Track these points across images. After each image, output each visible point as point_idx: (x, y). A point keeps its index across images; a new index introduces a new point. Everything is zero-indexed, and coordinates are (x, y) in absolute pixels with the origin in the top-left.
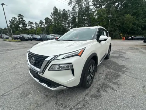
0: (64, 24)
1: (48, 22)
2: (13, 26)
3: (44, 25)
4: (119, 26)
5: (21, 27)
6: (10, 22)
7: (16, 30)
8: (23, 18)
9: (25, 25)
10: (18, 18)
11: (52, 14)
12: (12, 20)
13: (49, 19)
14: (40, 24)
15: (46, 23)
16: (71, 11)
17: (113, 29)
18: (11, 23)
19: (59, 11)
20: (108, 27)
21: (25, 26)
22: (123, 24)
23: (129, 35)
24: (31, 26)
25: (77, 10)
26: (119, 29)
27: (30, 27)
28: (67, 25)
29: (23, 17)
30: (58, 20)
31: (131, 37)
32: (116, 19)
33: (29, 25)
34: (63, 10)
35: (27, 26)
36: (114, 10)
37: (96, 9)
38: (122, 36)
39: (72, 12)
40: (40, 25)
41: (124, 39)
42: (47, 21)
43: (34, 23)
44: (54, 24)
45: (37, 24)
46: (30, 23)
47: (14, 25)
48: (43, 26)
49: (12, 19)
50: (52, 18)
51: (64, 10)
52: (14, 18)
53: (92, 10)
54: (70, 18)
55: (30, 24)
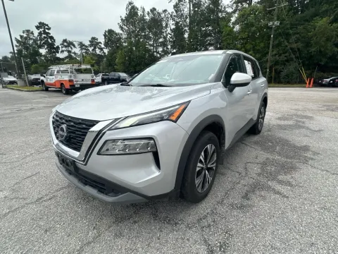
0: (152, 45)
1: (113, 42)
2: (24, 52)
3: (101, 49)
4: (298, 49)
5: (43, 54)
6: (18, 41)
7: (32, 63)
8: (49, 31)
9: (54, 48)
10: (36, 32)
11: (122, 19)
12: (21, 37)
13: (116, 34)
14: (91, 46)
15: (106, 45)
16: (173, 13)
17: (283, 58)
18: (20, 45)
19: (140, 13)
20: (268, 53)
21: (54, 52)
22: (308, 45)
23: (325, 75)
24: (69, 52)
25: (186, 10)
26: (297, 58)
27: (66, 54)
28: (160, 49)
29: (49, 29)
30: (136, 36)
31: (328, 80)
32: (291, 32)
33: (64, 49)
34: (151, 10)
35: (60, 51)
36: (285, 9)
37: (237, 6)
38: (305, 76)
39: (175, 14)
40: (91, 49)
41: (310, 83)
42: (110, 40)
43: (76, 44)
44: (126, 47)
45: (84, 45)
46: (65, 44)
47: (27, 49)
48: (98, 51)
49: (22, 34)
50: (121, 32)
51: (153, 10)
52: (28, 31)
53: (225, 8)
54: (169, 31)
55: (66, 47)
